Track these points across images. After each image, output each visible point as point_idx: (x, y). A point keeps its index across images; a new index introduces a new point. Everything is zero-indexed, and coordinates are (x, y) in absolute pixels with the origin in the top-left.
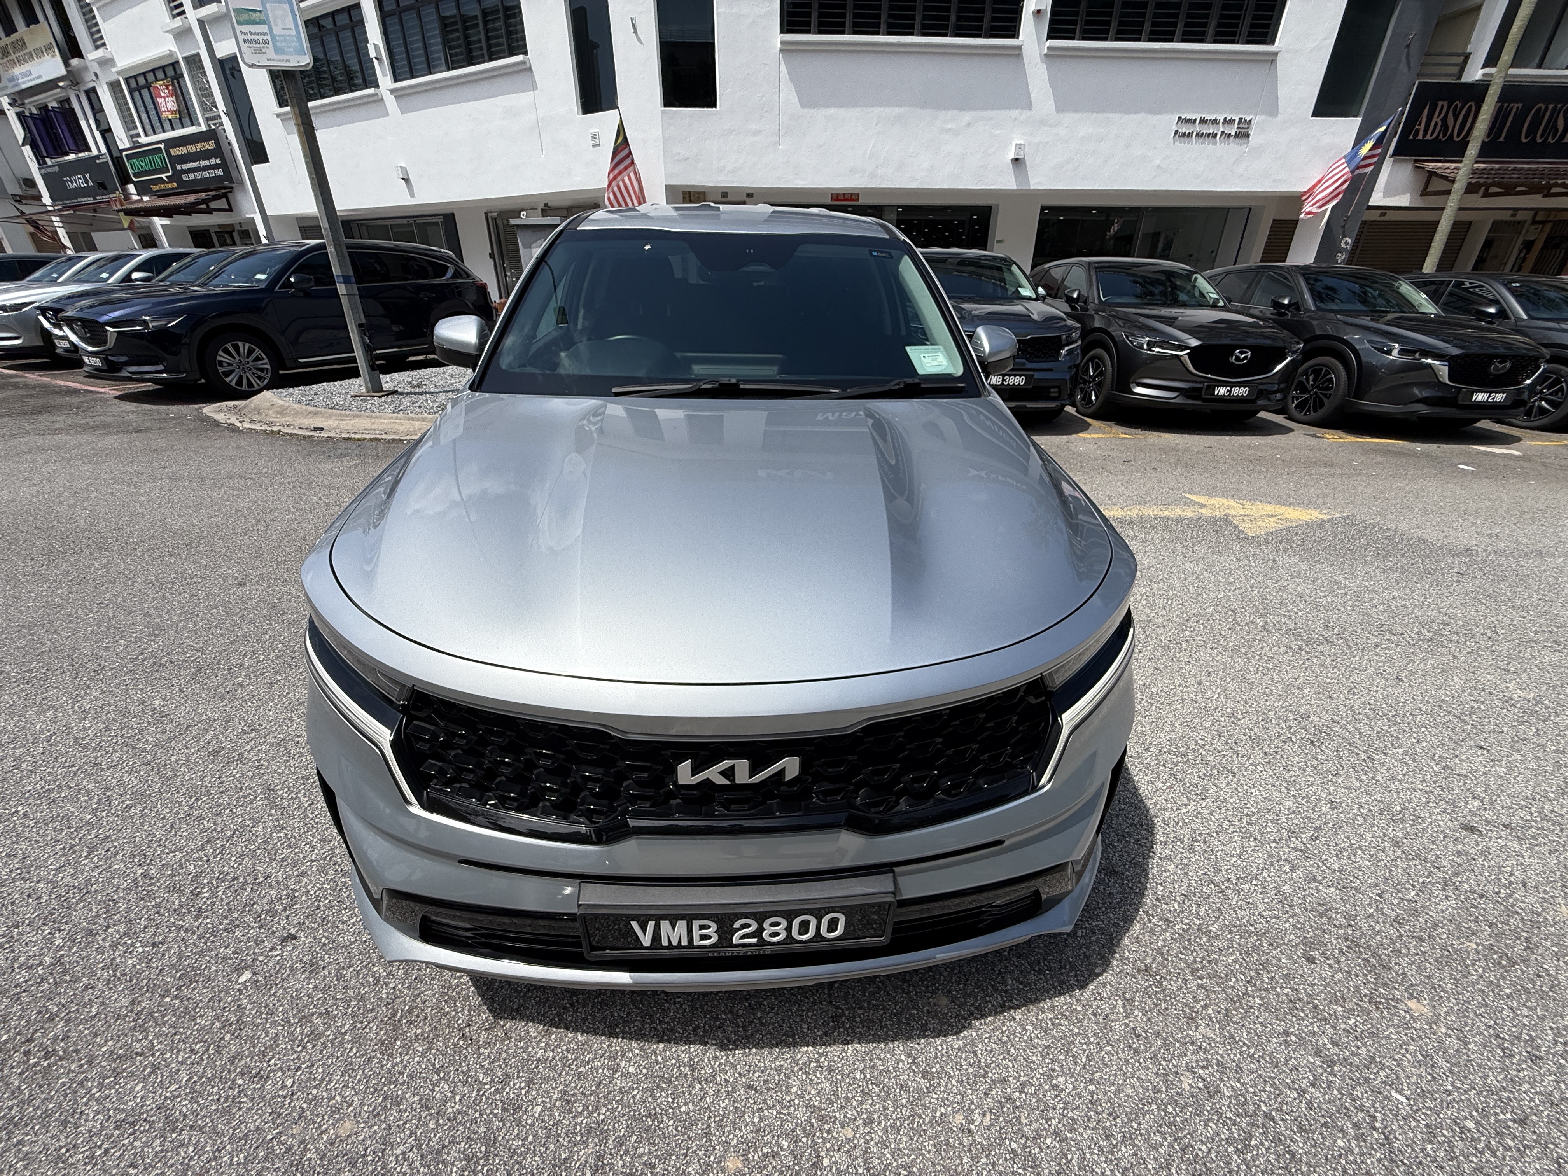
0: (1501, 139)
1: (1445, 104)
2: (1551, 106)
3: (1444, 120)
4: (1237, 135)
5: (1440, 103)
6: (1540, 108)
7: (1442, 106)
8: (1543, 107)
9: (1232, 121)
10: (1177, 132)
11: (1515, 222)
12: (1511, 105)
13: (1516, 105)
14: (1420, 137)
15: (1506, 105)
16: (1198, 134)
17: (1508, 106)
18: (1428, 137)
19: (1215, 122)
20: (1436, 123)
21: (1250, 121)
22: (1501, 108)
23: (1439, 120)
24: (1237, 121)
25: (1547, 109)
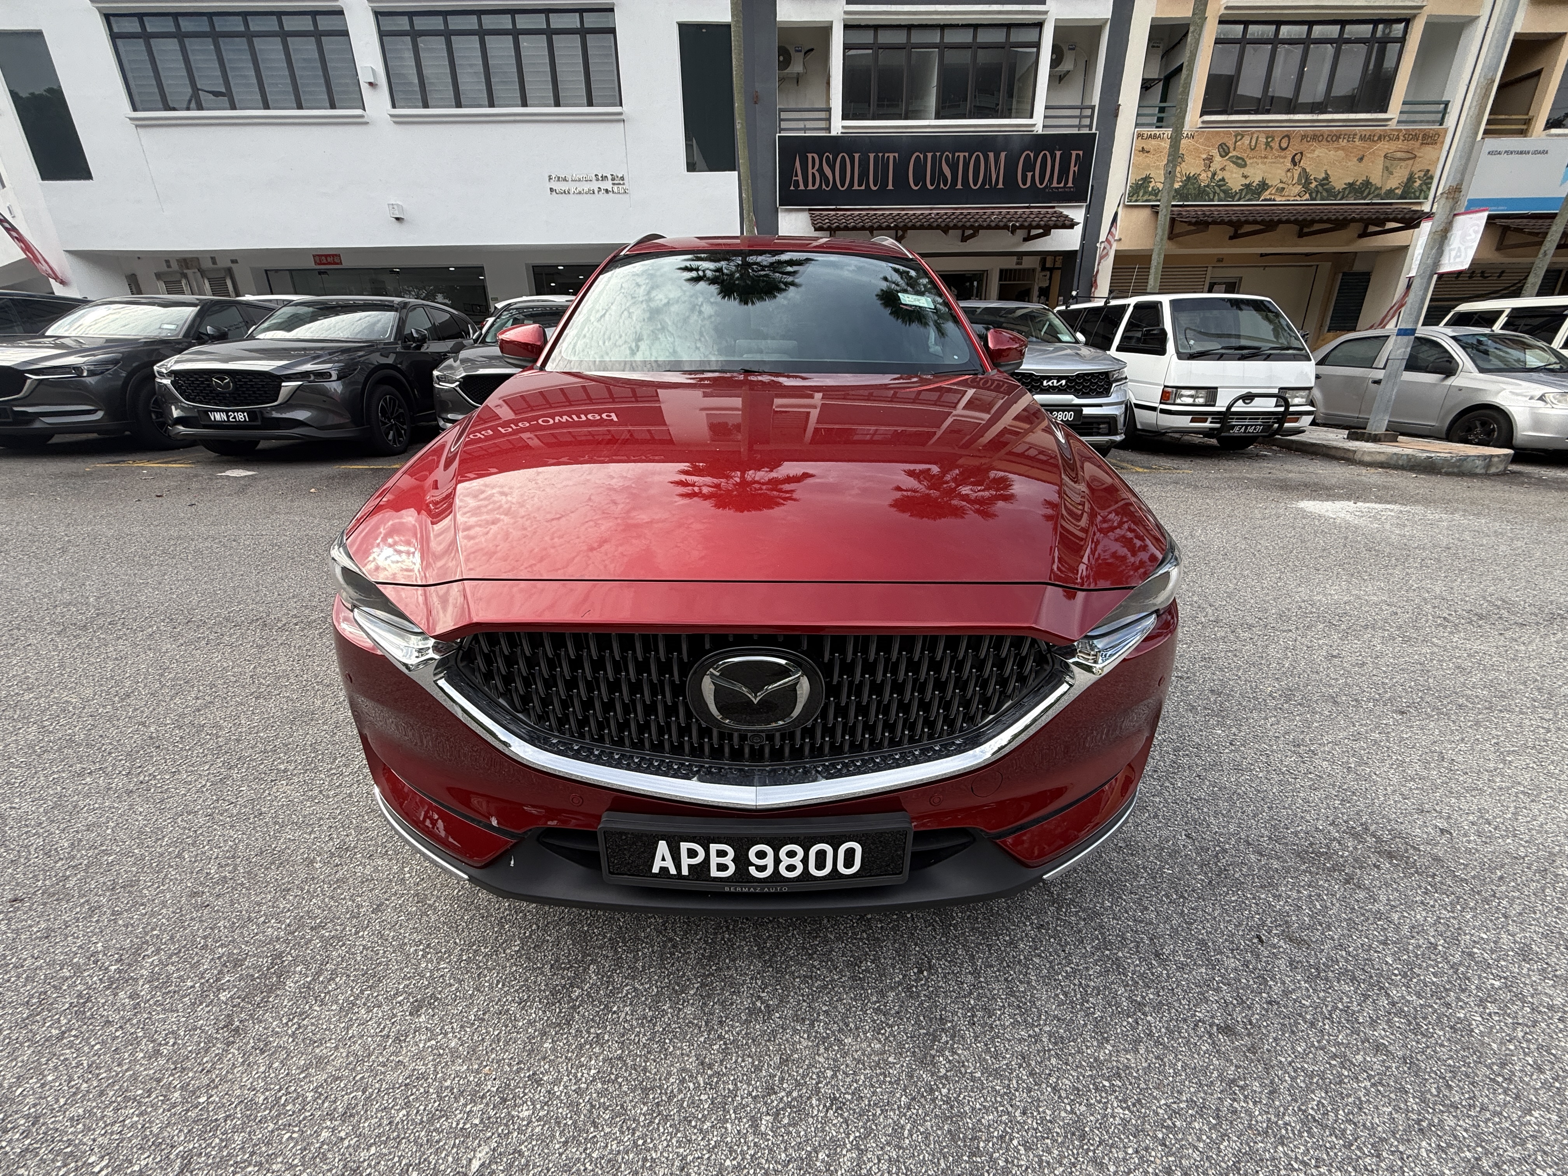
0: (890, 187)
1: (816, 155)
2: (929, 155)
3: (821, 170)
4: (615, 191)
5: (810, 156)
6: (918, 157)
7: (813, 158)
8: (922, 156)
9: (604, 178)
10: (552, 190)
11: (1024, 270)
12: (886, 155)
13: (891, 155)
14: (802, 187)
15: (881, 155)
16: (574, 191)
17: (883, 156)
18: (810, 187)
19: (587, 179)
20: (813, 175)
21: (622, 178)
22: (876, 158)
23: (814, 171)
24: (610, 177)
25: (926, 157)
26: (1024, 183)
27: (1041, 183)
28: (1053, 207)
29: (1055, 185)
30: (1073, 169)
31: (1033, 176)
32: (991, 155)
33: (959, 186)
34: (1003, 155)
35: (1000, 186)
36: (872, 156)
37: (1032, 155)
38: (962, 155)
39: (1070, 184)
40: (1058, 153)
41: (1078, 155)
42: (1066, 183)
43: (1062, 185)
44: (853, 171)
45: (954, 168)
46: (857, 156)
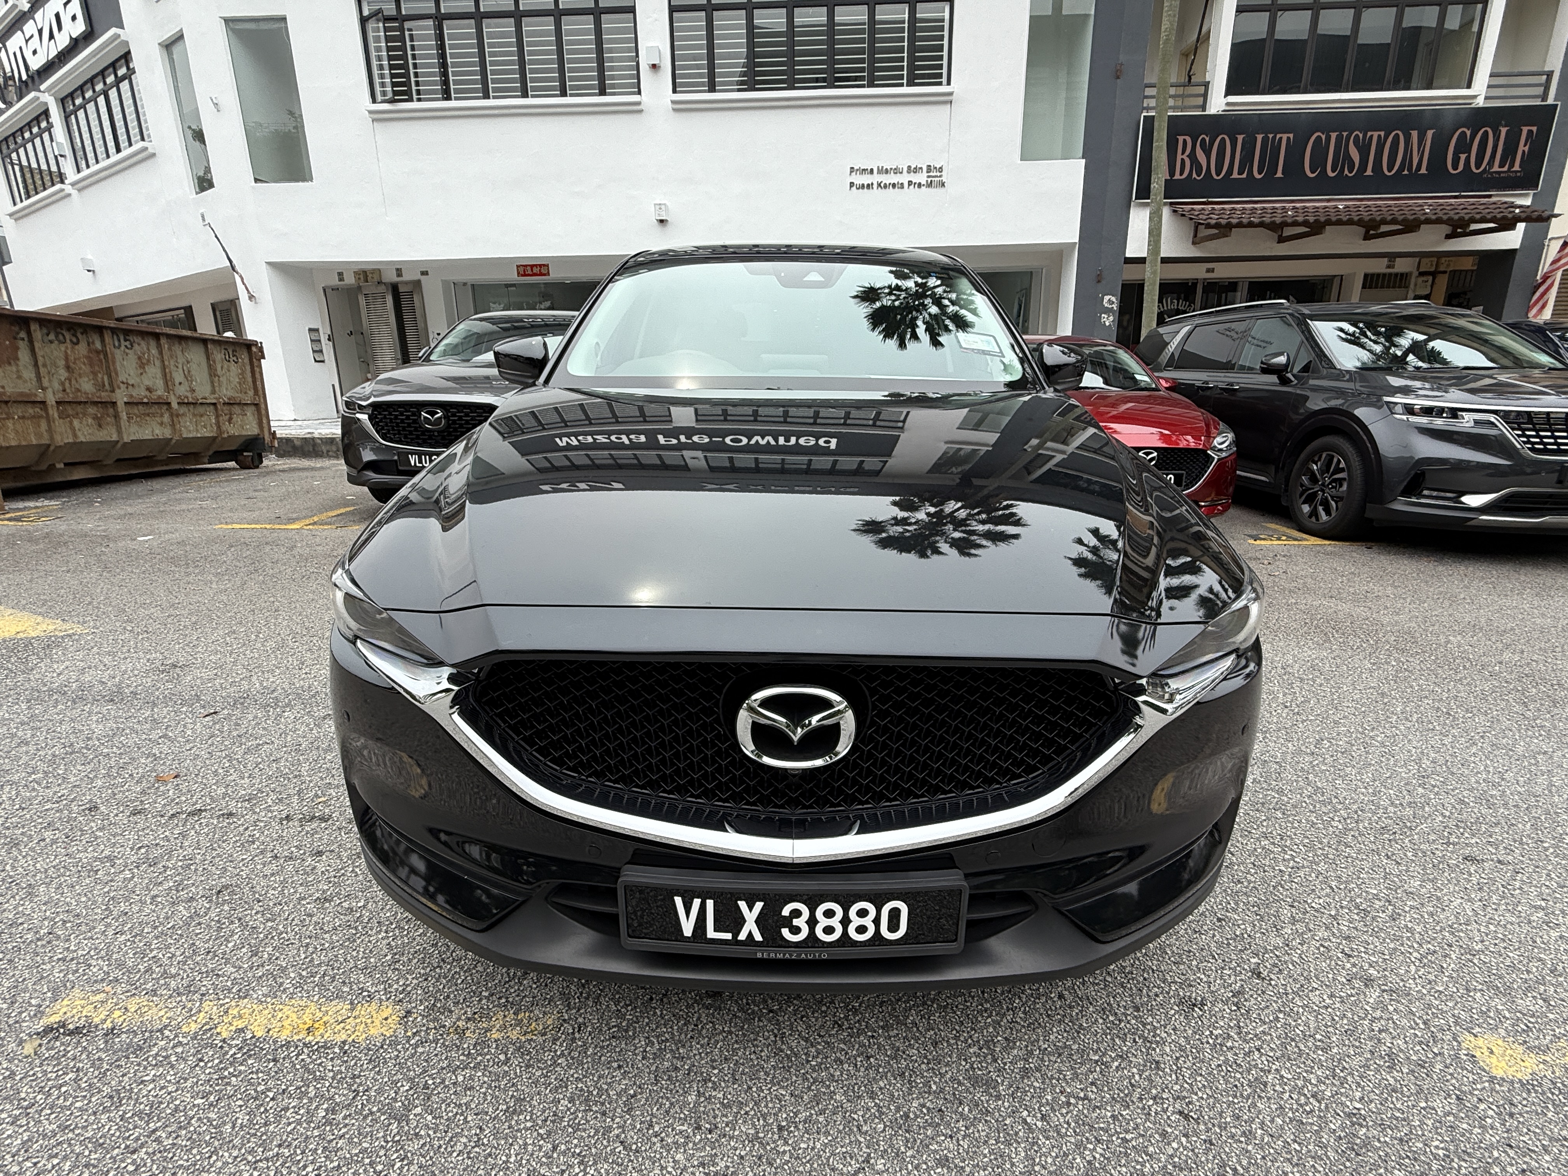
0: (1279, 174)
1: (1189, 140)
2: (1334, 135)
3: (1193, 156)
4: (930, 185)
5: (1181, 139)
6: (1319, 137)
7: (1185, 141)
8: (1323, 137)
9: (917, 170)
10: (852, 184)
12: (1278, 136)
13: (1285, 137)
15: (1271, 136)
16: (879, 185)
17: (1274, 138)
18: (1177, 176)
19: (897, 171)
20: (1183, 160)
21: (940, 170)
22: (1265, 141)
23: (1184, 157)
24: (925, 169)
25: (1328, 139)
26: (1455, 167)
27: (1478, 166)
28: (1490, 196)
29: (1496, 168)
30: (1523, 148)
31: (1468, 160)
32: (1415, 134)
33: (1369, 172)
34: (1430, 133)
35: (1423, 171)
36: (1260, 137)
37: (1468, 133)
38: (1376, 134)
39: (1517, 167)
40: (1504, 131)
41: (1530, 132)
42: (1512, 165)
43: (1505, 169)
44: (1234, 156)
45: (1364, 151)
46: (1240, 138)
